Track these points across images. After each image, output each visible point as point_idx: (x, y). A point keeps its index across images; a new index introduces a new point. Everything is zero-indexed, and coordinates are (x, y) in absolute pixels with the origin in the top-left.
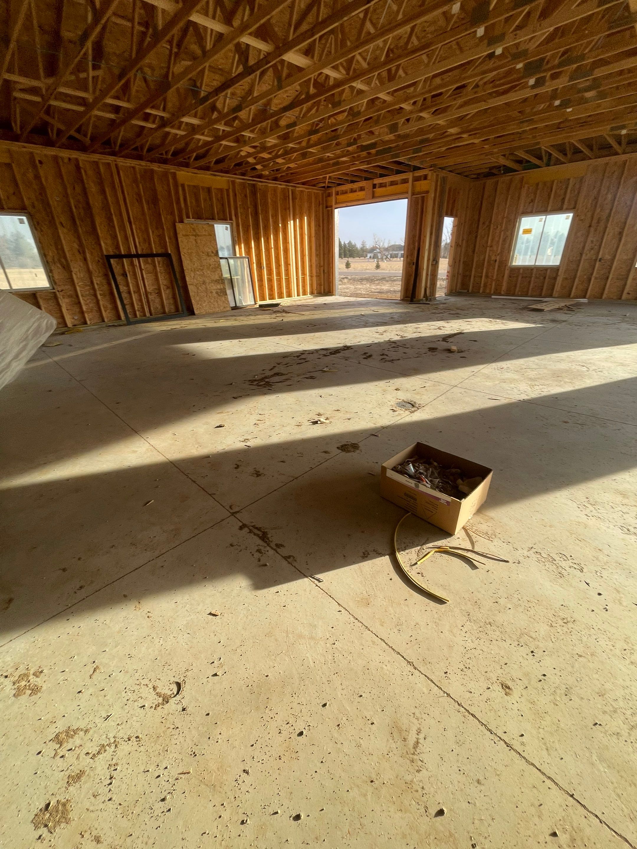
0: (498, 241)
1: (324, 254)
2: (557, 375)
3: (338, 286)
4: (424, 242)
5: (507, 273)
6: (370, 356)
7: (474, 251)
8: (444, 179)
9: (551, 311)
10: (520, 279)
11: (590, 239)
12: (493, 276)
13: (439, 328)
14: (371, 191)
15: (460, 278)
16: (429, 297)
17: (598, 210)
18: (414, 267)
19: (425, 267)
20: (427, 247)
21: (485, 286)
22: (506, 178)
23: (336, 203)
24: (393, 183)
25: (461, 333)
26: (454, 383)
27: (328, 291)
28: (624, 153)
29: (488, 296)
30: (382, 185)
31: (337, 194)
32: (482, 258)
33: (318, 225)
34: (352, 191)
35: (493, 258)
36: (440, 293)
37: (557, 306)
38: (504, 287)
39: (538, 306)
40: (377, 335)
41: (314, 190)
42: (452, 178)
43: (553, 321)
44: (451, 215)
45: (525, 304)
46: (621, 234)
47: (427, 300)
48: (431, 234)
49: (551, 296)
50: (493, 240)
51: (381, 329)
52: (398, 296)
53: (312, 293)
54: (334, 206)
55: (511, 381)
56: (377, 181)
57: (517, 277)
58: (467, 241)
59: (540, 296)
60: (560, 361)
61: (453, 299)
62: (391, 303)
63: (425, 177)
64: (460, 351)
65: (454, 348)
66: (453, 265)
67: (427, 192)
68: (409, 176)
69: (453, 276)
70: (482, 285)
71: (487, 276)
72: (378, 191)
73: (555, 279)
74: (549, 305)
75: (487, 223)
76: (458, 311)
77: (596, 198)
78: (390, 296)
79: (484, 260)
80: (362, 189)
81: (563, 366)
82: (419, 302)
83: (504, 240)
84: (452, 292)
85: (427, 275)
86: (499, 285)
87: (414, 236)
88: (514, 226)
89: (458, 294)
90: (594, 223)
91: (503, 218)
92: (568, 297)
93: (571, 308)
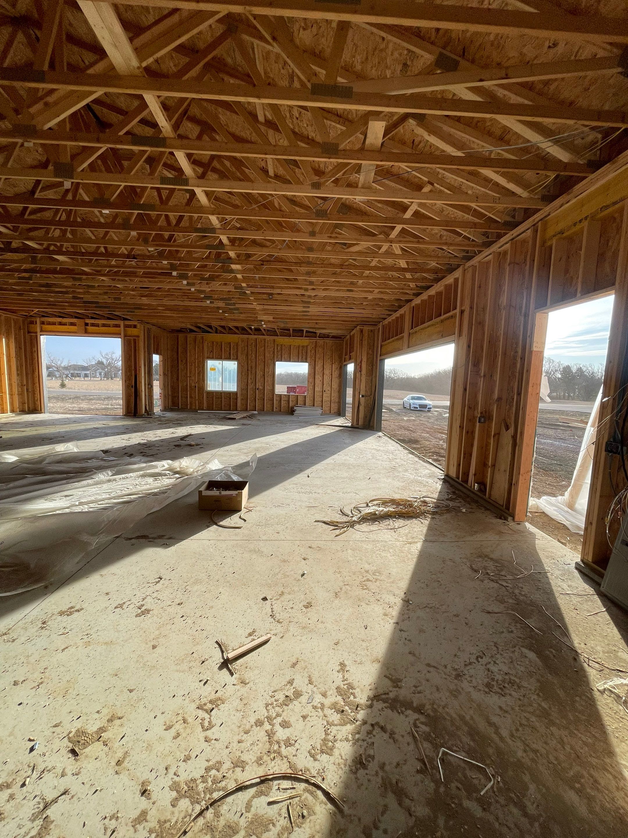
0: (195, 374)
1: (27, 374)
3: (47, 404)
4: (140, 371)
5: (205, 395)
6: (132, 455)
7: (178, 379)
8: (149, 330)
9: (240, 419)
11: (250, 377)
12: (195, 397)
13: (174, 433)
14: (83, 328)
15: (170, 398)
16: (149, 413)
17: (250, 362)
18: (133, 390)
19: (143, 390)
20: (143, 375)
21: (191, 404)
22: (192, 335)
23: (42, 331)
24: (104, 325)
25: (190, 435)
27: (35, 409)
28: (255, 335)
29: (195, 411)
30: (93, 325)
31: (43, 323)
32: (185, 384)
33: (18, 348)
34: (60, 324)
35: (193, 385)
36: (157, 409)
37: (242, 416)
38: (205, 405)
39: (232, 416)
41: (13, 316)
42: (154, 328)
43: (243, 424)
44: (157, 353)
45: (223, 415)
46: (264, 375)
47: (148, 414)
48: (145, 365)
49: (236, 410)
50: (190, 372)
52: (121, 412)
53: (12, 411)
54: (38, 334)
55: (236, 456)
56: (88, 321)
57: (213, 398)
58: (171, 372)
59: (230, 410)
60: (255, 443)
61: (169, 415)
62: (115, 418)
63: (135, 326)
64: (197, 445)
65: (193, 443)
66: (164, 387)
67: (138, 336)
68: (122, 323)
69: (165, 396)
70: (189, 403)
71: (191, 397)
72: (89, 328)
73: (237, 399)
74: (238, 416)
75: (184, 361)
76: (179, 422)
77: (247, 355)
79: (187, 385)
80: (72, 324)
81: (258, 445)
82: (141, 416)
83: (199, 373)
84: (166, 409)
85: (145, 395)
86: (201, 403)
87: (130, 366)
88: (204, 365)
89: (171, 410)
90: (249, 368)
91: (195, 359)
92: (246, 410)
93: (251, 417)
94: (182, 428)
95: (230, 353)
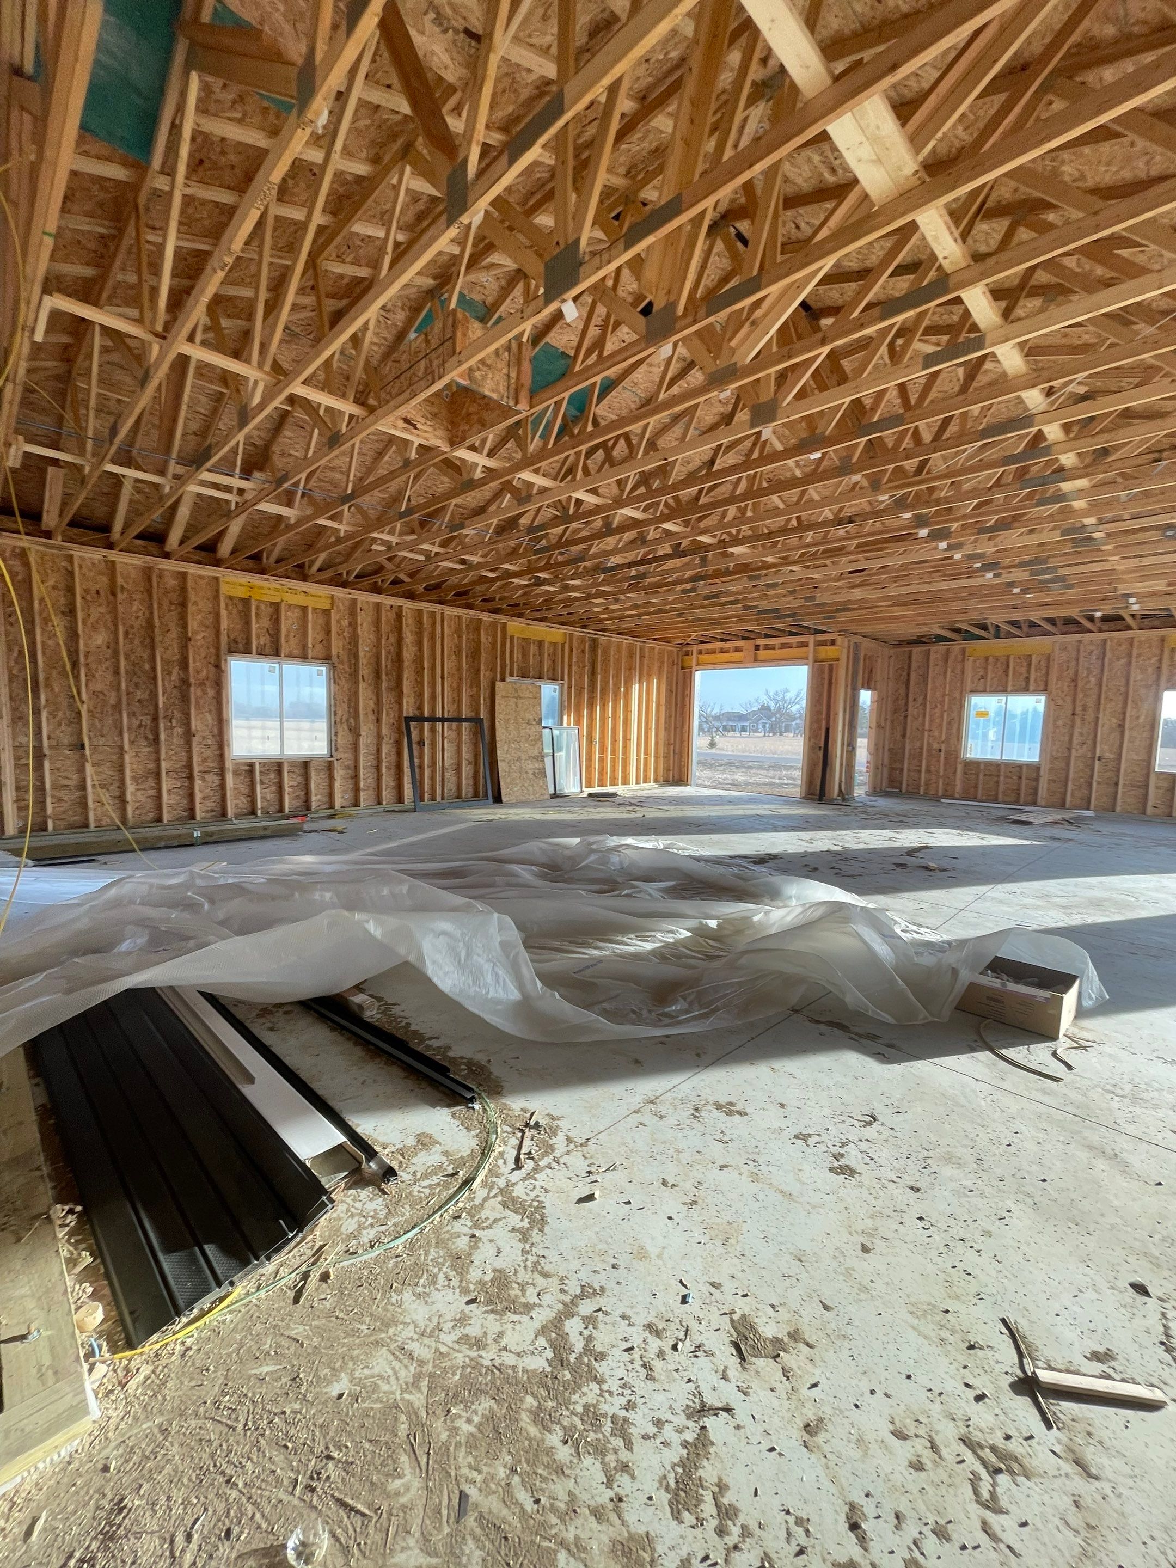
0: (940, 725)
1: (675, 728)
2: (1096, 904)
3: (696, 772)
4: (835, 720)
5: (960, 768)
6: (816, 869)
7: (904, 736)
8: (857, 645)
9: (1044, 825)
10: (981, 777)
11: (1077, 731)
12: (938, 772)
13: (890, 839)
14: (752, 654)
15: (886, 771)
16: (845, 797)
17: (1080, 695)
18: (821, 754)
19: (839, 754)
20: (840, 728)
21: (927, 784)
22: (941, 648)
23: (698, 664)
24: (783, 646)
25: (926, 847)
26: (962, 906)
27: (680, 779)
28: (1101, 631)
29: (935, 799)
30: (767, 647)
31: (700, 652)
32: (918, 745)
33: (670, 691)
34: (723, 651)
35: (935, 746)
36: (860, 792)
37: (1051, 819)
38: (958, 788)
39: (1022, 817)
40: (803, 843)
41: (667, 647)
42: (866, 644)
43: (1054, 838)
44: (868, 687)
45: (1000, 813)
46: (1121, 726)
47: (844, 799)
48: (845, 711)
49: (1034, 803)
50: (931, 721)
51: (806, 835)
53: (656, 781)
54: (694, 668)
55: (1037, 908)
56: (761, 642)
57: (977, 775)
58: (892, 721)
59: (1017, 802)
60: (1091, 887)
61: (883, 803)
62: (787, 800)
63: (833, 643)
64: (942, 870)
65: (932, 864)
66: (876, 750)
67: (837, 660)
68: (811, 639)
69: (876, 767)
70: (923, 783)
71: (928, 771)
72: (762, 653)
73: (1037, 780)
74: (1038, 816)
75: (920, 699)
76: (901, 818)
77: (1074, 680)
79: (921, 748)
80: (738, 649)
81: (1097, 893)
82: (831, 802)
83: (949, 723)
84: (876, 791)
85: (842, 764)
86: (949, 784)
87: (819, 713)
88: (961, 707)
89: (887, 794)
90: (1079, 710)
91: (944, 695)
92: (1062, 805)
93: (1073, 823)
94: (908, 831)
95: (1028, 678)
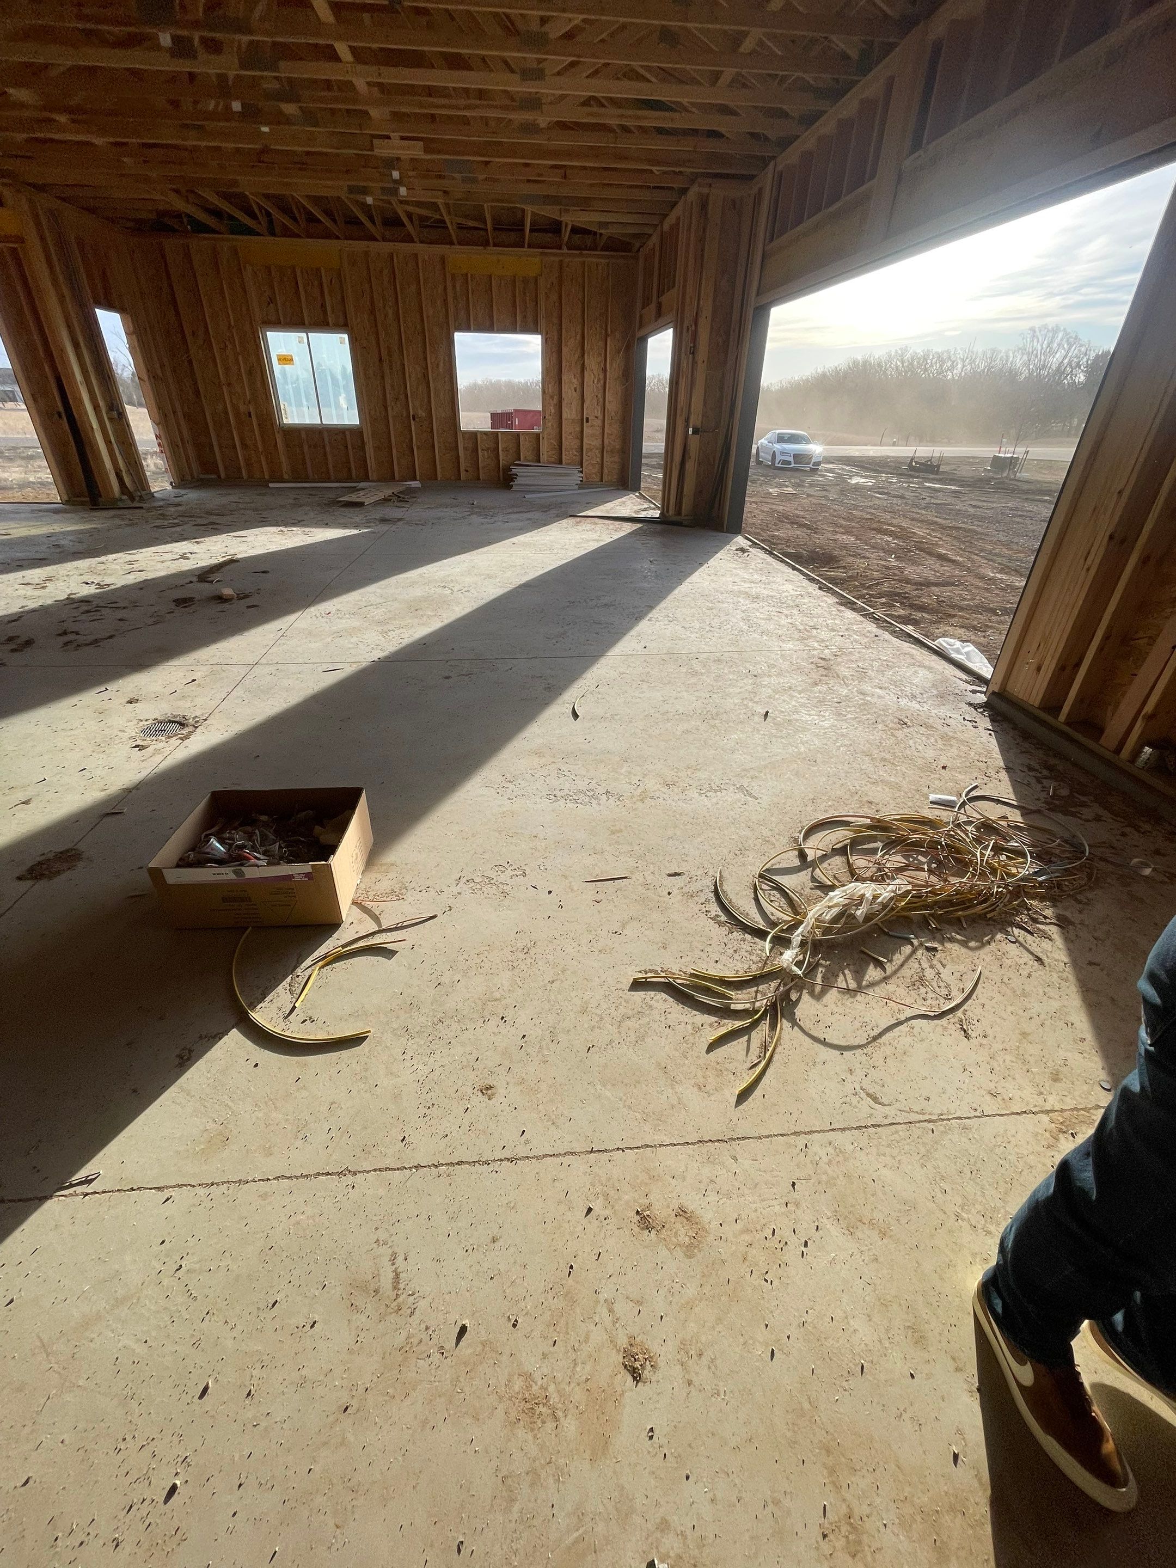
0: (239, 375)
2: (415, 608)
4: (66, 363)
5: (279, 437)
6: (29, 643)
7: (197, 393)
8: (51, 214)
9: (376, 504)
10: (306, 448)
11: (388, 381)
12: (255, 445)
13: (183, 557)
15: (190, 449)
16: (136, 493)
17: (382, 335)
18: (65, 420)
19: (95, 425)
20: (79, 377)
21: (249, 465)
22: (203, 244)
25: (232, 561)
26: (251, 659)
28: (385, 240)
29: (262, 483)
32: (220, 407)
35: (242, 408)
36: (159, 484)
37: (381, 496)
38: (285, 467)
39: (353, 498)
40: (29, 591)
42: (73, 215)
43: (384, 520)
44: (108, 305)
45: (331, 495)
46: (426, 376)
47: (132, 499)
48: (76, 346)
49: (366, 478)
50: (227, 369)
51: (36, 574)
52: (54, 495)
55: (352, 632)
57: (301, 447)
58: (174, 371)
59: (350, 479)
60: (413, 584)
61: (192, 496)
62: (38, 510)
64: (242, 596)
65: (227, 591)
66: (163, 419)
67: (19, 240)
69: (172, 445)
70: (242, 463)
71: (244, 446)
73: (363, 449)
74: (370, 494)
75: (201, 335)
76: (213, 518)
77: (372, 312)
78: (30, 495)
79: (226, 413)
81: (418, 592)
82: (112, 505)
83: (250, 373)
84: (183, 480)
85: (108, 442)
86: (274, 462)
87: (32, 349)
88: (258, 346)
89: (200, 484)
90: (384, 353)
91: (230, 326)
92: (392, 478)
93: (401, 498)
94: (214, 538)
95: (323, 306)
